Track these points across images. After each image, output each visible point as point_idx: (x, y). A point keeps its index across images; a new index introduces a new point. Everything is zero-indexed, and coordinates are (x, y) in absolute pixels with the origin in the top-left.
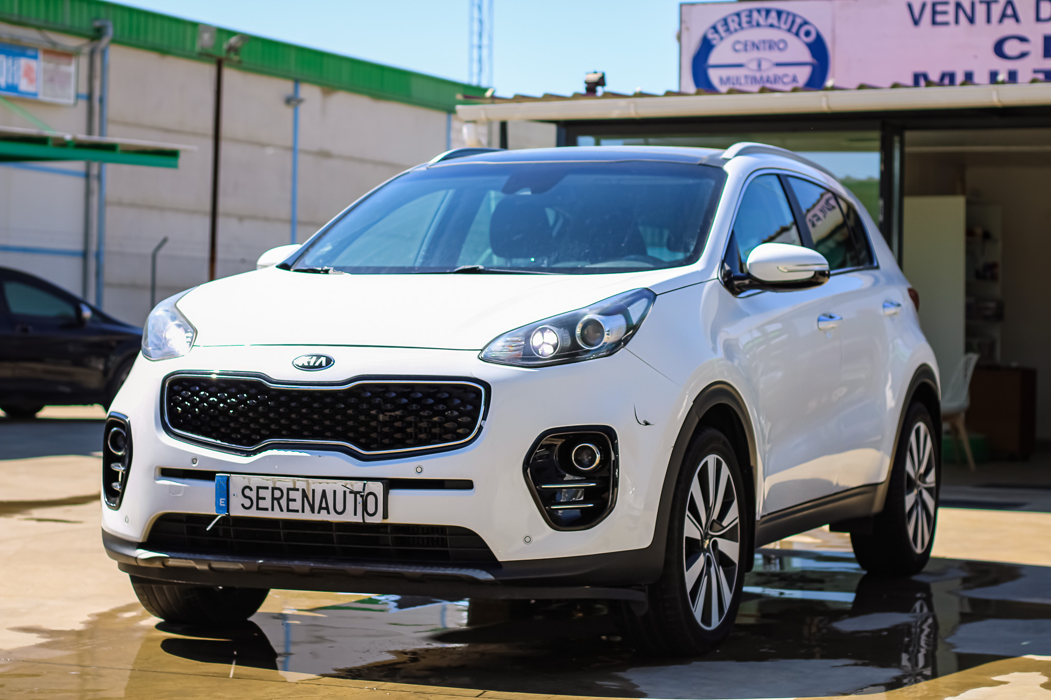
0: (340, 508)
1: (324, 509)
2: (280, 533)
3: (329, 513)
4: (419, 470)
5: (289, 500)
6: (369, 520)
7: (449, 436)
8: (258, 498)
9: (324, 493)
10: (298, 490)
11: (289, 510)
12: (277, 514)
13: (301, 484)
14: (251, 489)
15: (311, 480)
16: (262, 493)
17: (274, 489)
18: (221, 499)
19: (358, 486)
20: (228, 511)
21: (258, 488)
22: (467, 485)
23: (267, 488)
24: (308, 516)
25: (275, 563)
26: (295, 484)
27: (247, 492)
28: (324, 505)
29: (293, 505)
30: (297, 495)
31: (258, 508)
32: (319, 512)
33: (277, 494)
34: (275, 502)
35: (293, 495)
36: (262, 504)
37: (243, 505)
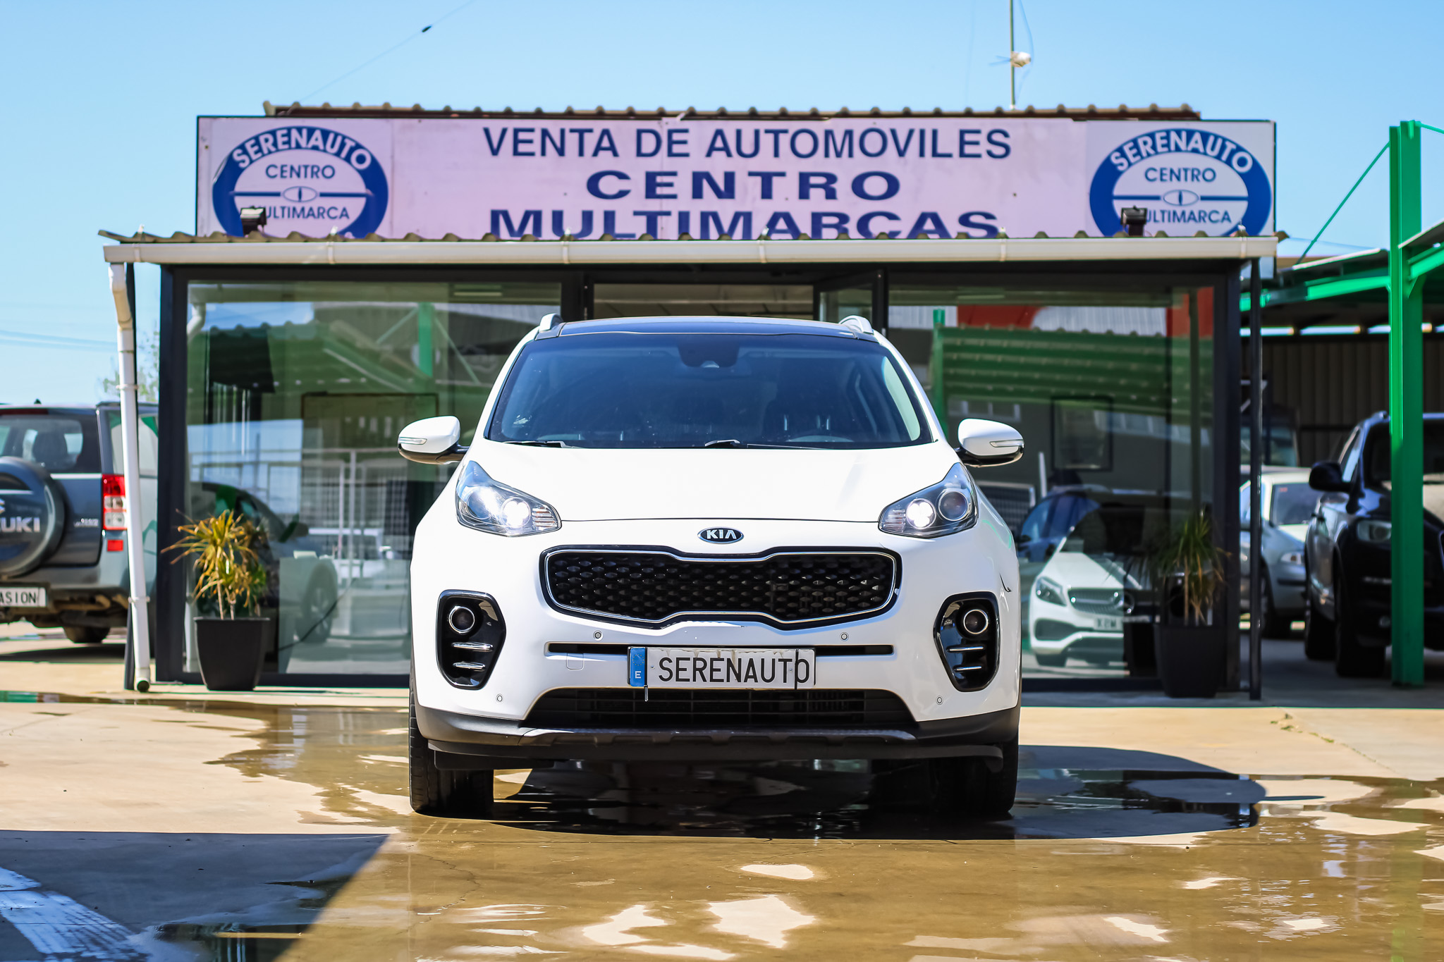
0: (768, 675)
1: (751, 677)
2: (690, 704)
3: (756, 681)
4: (844, 637)
5: (712, 670)
6: (801, 686)
7: (864, 604)
8: (678, 670)
9: (751, 663)
10: (723, 660)
11: (712, 680)
12: (699, 685)
13: (726, 654)
14: (670, 661)
15: (737, 650)
16: (682, 664)
17: (695, 660)
18: (636, 672)
19: (790, 654)
20: (646, 683)
21: (678, 659)
22: (887, 650)
23: (688, 659)
24: (733, 685)
25: (692, 733)
26: (719, 653)
27: (666, 664)
28: (751, 673)
29: (716, 675)
30: (722, 665)
31: (678, 680)
32: (746, 681)
33: (700, 664)
34: (698, 672)
35: (716, 665)
36: (682, 675)
37: (661, 677)
